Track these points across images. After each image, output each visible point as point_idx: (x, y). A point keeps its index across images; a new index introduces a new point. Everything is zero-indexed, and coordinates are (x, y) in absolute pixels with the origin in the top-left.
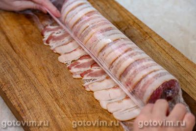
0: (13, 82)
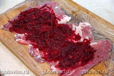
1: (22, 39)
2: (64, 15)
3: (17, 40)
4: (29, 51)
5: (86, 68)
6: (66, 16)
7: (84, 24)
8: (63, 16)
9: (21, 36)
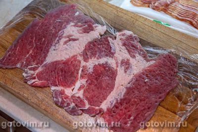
0: (47, 98)
1: (37, 80)
2: (94, 24)
3: (29, 83)
4: (55, 99)
5: (150, 109)
6: (97, 25)
7: (123, 35)
8: (94, 26)
9: (34, 74)
